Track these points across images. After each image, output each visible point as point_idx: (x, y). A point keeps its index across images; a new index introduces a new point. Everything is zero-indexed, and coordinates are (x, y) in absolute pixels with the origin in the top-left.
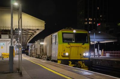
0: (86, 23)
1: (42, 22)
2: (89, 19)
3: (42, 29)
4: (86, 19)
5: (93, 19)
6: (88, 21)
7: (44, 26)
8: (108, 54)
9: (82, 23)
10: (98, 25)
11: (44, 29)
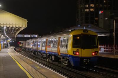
0: (87, 10)
1: (24, 20)
2: (91, 6)
3: (25, 27)
4: (87, 6)
5: (95, 6)
6: (90, 8)
7: (26, 24)
8: (102, 48)
9: (83, 10)
10: (100, 12)
11: (26, 27)
